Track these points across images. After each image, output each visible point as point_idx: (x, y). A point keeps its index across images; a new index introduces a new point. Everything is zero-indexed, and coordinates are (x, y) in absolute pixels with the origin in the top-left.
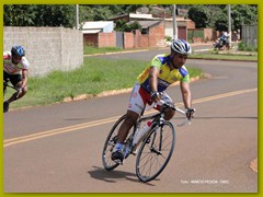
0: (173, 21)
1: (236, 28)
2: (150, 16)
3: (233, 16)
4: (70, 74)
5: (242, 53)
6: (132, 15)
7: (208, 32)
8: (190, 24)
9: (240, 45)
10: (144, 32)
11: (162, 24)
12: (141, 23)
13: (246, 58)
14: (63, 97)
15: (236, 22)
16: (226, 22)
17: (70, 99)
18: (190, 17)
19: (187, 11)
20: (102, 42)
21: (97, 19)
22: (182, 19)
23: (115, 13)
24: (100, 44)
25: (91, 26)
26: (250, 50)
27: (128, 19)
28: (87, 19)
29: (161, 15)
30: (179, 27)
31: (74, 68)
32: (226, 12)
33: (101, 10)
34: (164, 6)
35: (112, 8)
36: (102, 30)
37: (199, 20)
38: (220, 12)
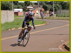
0: (38, 9)
1: (55, 11)
2: (32, 7)
3: (55, 7)
4: (10, 23)
5: (57, 17)
6: (27, 7)
7: (48, 12)
8: (43, 10)
9: (56, 15)
11: (36, 9)
12: (30, 9)
13: (58, 19)
14: (8, 29)
15: (55, 9)
16: (53, 9)
17: (10, 30)
19: (42, 6)
20: (19, 14)
21: (18, 8)
22: (41, 8)
23: (23, 7)
25: (16, 10)
26: (59, 17)
27: (27, 8)
28: (15, 8)
29: (35, 7)
30: (40, 10)
31: (11, 21)
32: (53, 6)
33: (19, 6)
34: (36, 5)
35: (22, 5)
36: (19, 11)
37: (46, 8)
38: (51, 6)
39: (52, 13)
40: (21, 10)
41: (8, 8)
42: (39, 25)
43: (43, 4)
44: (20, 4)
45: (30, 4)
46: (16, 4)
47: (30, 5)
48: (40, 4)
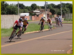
0: (46, 13)
1: (63, 14)
2: (39, 11)
3: (62, 11)
5: (65, 21)
7: (55, 16)
8: (50, 14)
9: (64, 19)
10: (38, 16)
11: (43, 13)
12: (36, 13)
13: (66, 23)
15: (63, 13)
16: (60, 13)
18: (50, 11)
19: (49, 10)
21: (24, 12)
22: (48, 12)
23: (29, 11)
26: (67, 20)
27: (33, 12)
28: (22, 12)
29: (42, 11)
30: (47, 14)
32: (60, 10)
33: (25, 10)
34: (43, 9)
35: (28, 9)
36: (26, 15)
38: (59, 10)
40: (27, 14)
41: (14, 12)
42: (47, 30)
43: (50, 8)
44: (27, 8)
45: (37, 8)
46: (22, 8)
48: (47, 8)
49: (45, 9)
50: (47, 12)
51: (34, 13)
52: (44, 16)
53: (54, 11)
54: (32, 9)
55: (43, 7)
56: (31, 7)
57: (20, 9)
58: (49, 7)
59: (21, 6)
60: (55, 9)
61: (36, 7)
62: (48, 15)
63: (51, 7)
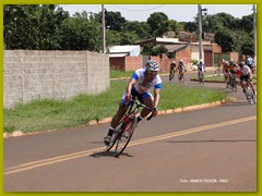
0: (199, 45)
2: (176, 40)
4: (96, 97)
6: (158, 39)
7: (234, 57)
8: (216, 48)
10: (171, 55)
11: (189, 48)
12: (167, 47)
14: (88, 120)
16: (252, 46)
17: (95, 122)
18: (216, 41)
19: (213, 35)
20: (128, 65)
21: (124, 43)
22: (209, 43)
23: (141, 37)
24: (127, 68)
25: (118, 50)
27: (156, 43)
28: (115, 43)
29: (187, 40)
30: (205, 51)
31: (99, 92)
32: (252, 36)
33: (128, 34)
34: (191, 31)
35: (139, 32)
36: (128, 53)
37: (226, 44)
38: (246, 36)
39: (250, 59)
40: (135, 50)
42: (203, 106)
43: (217, 28)
44: (133, 26)
45: (169, 28)
46: (117, 29)
47: (167, 30)
48: (204, 28)
49: (198, 34)
50: (203, 43)
51: (159, 46)
52: (195, 56)
53: (230, 40)
54: (151, 33)
55: (190, 27)
56: (148, 26)
57: (110, 33)
58: (210, 25)
59: (114, 21)
60: (233, 34)
61: (167, 24)
62: (208, 52)
63: (220, 25)
